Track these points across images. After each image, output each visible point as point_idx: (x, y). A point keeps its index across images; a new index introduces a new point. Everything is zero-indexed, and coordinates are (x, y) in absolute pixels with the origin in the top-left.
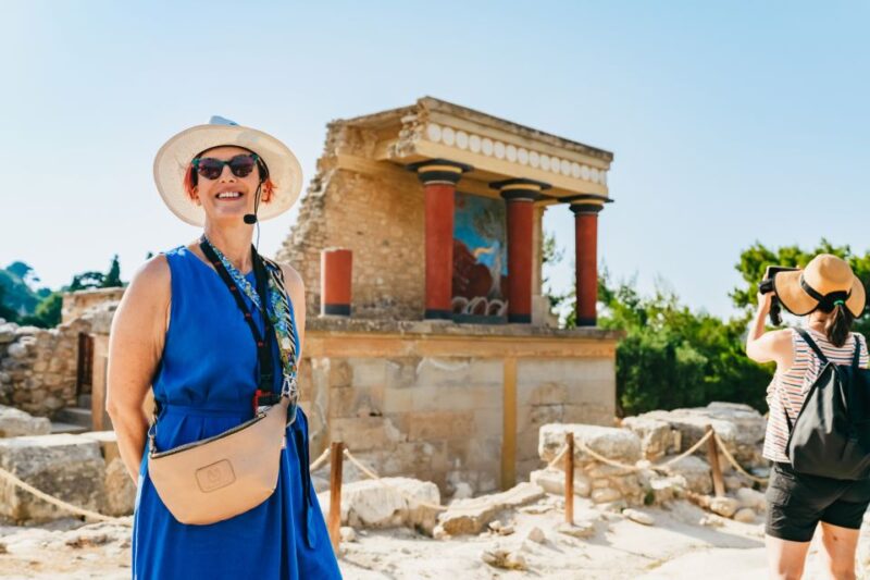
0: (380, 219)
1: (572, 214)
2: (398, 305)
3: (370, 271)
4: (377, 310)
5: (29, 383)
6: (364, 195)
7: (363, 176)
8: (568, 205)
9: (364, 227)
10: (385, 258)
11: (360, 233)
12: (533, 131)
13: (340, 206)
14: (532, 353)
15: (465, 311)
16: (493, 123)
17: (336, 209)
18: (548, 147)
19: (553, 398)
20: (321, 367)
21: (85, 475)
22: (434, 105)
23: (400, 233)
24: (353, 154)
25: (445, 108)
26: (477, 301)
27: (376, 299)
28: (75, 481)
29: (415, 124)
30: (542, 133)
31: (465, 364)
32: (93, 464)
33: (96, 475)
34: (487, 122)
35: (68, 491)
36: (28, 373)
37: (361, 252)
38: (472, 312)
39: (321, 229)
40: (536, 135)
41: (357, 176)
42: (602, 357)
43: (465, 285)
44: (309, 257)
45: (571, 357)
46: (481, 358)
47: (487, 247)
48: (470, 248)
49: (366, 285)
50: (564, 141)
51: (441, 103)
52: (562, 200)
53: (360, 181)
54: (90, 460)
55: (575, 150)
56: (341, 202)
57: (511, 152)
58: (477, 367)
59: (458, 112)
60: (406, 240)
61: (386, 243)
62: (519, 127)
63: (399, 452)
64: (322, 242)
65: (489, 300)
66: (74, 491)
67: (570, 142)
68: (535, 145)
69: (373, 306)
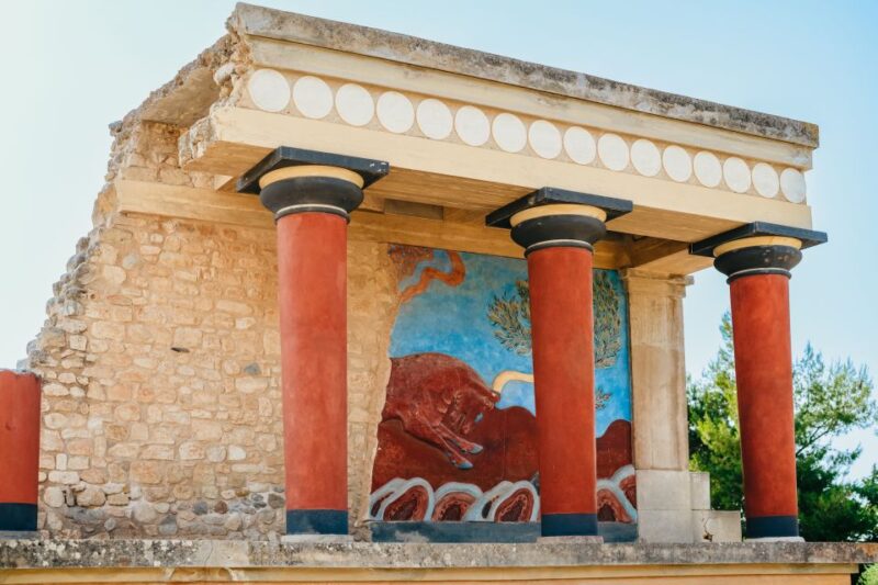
0: (234, 317)
3: (210, 431)
4: (232, 517)
6: (188, 266)
7: (186, 226)
9: (189, 337)
10: (252, 401)
12: (570, 77)
13: (125, 292)
15: (474, 514)
16: (444, 62)
17: (114, 299)
22: (260, 25)
24: (158, 179)
25: (292, 31)
26: (505, 490)
27: (228, 494)
30: (595, 82)
34: (426, 58)
37: (184, 391)
38: (492, 516)
39: (76, 343)
40: (581, 88)
41: (170, 226)
43: (469, 455)
48: (484, 375)
49: (200, 463)
50: (665, 99)
51: (281, 18)
53: (175, 238)
55: (699, 123)
56: (126, 283)
57: (509, 131)
59: (329, 36)
61: (253, 371)
62: (526, 69)
64: (78, 371)
67: (684, 102)
68: (575, 112)
69: (222, 508)
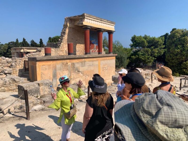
0: (76, 36)
1: (108, 34)
2: (79, 51)
5: (16, 70)
6: (73, 32)
8: (107, 32)
11: (72, 39)
14: (103, 59)
18: (105, 22)
19: (106, 66)
20: (69, 64)
21: (37, 90)
22: (86, 15)
23: (79, 38)
26: (92, 50)
28: (35, 91)
29: (82, 18)
31: (92, 62)
32: (38, 88)
33: (39, 90)
34: (95, 18)
35: (34, 93)
36: (16, 68)
41: (71, 28)
42: (113, 59)
44: (64, 44)
45: (109, 59)
46: (95, 61)
47: (94, 40)
48: (91, 41)
52: (106, 31)
54: (37, 87)
57: (99, 23)
58: (94, 62)
60: (80, 40)
61: (77, 40)
63: (82, 77)
65: (94, 50)
66: (35, 93)
68: (103, 22)
